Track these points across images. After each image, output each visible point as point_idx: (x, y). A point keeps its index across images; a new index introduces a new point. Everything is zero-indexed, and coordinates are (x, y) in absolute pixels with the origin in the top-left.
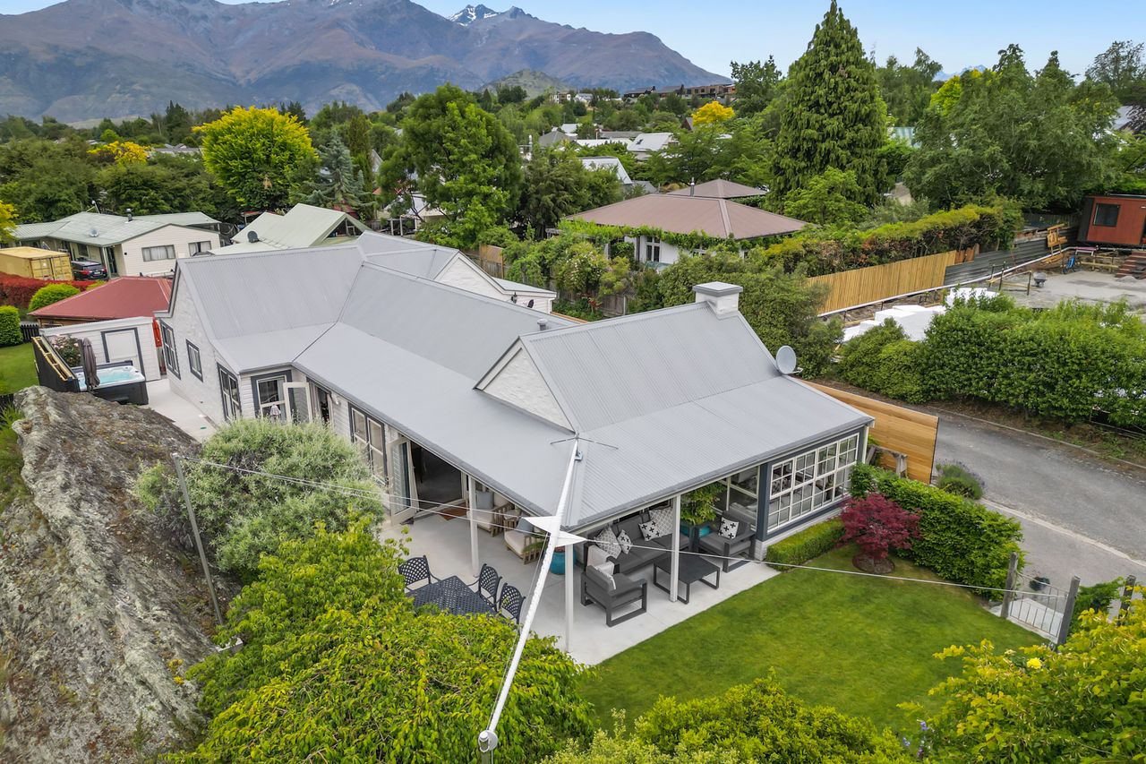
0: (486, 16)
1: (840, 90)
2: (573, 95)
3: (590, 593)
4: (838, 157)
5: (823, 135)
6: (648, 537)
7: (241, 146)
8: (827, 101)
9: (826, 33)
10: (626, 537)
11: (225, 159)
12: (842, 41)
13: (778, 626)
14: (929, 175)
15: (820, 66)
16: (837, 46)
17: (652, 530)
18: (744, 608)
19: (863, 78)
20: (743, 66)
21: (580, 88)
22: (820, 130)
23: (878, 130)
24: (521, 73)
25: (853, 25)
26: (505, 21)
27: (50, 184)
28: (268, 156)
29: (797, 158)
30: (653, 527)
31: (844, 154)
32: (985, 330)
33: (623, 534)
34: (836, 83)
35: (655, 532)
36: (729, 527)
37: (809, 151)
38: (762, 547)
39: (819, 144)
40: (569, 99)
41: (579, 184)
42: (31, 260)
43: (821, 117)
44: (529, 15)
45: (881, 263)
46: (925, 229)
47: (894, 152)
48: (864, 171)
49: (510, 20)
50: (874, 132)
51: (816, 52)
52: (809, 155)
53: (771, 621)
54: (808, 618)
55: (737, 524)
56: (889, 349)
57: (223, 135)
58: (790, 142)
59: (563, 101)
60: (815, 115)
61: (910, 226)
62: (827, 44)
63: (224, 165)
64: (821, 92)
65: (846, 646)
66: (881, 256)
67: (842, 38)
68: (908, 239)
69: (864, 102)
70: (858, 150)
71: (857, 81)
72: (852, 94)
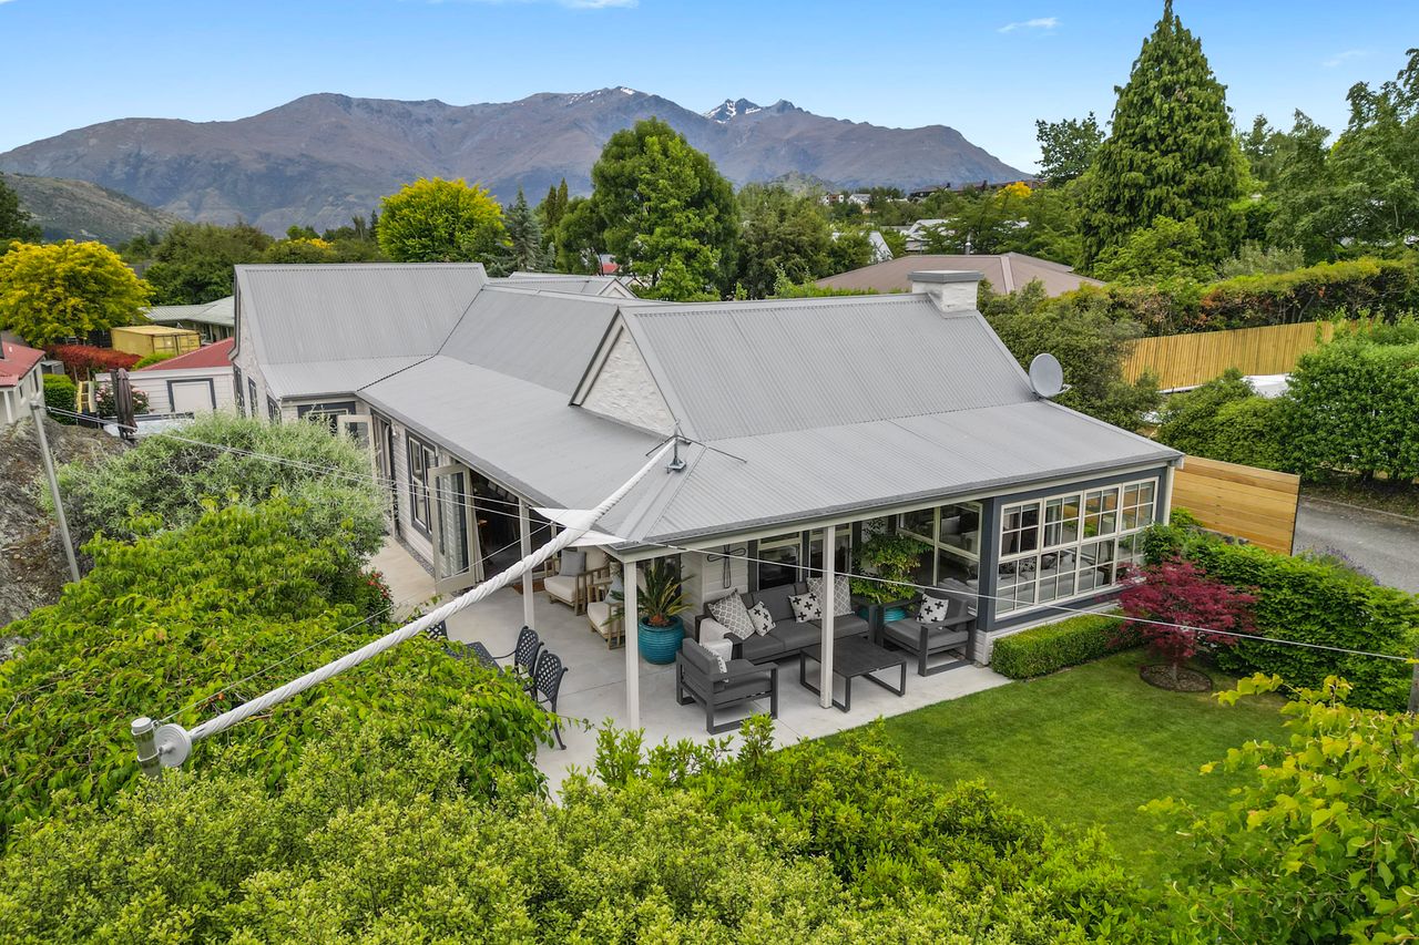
0: (748, 112)
1: (1176, 118)
2: (847, 195)
3: (689, 683)
4: (1173, 208)
5: (1153, 180)
6: (803, 616)
7: (420, 221)
8: (1159, 133)
9: (1157, 46)
10: (764, 611)
11: (402, 237)
12: (1180, 56)
13: (993, 751)
14: (1305, 222)
15: (1148, 89)
16: (1173, 62)
17: (808, 606)
18: (940, 723)
19: (1209, 102)
20: (1053, 125)
21: (856, 188)
22: (1146, 172)
23: (1232, 173)
24: (787, 177)
25: (1194, 36)
26: (771, 117)
27: (201, 265)
28: (451, 235)
29: (1116, 212)
30: (811, 601)
31: (1182, 204)
32: (1382, 370)
33: (759, 607)
34: (1172, 110)
35: (814, 609)
36: (934, 608)
37: (1132, 201)
38: (986, 641)
39: (1147, 192)
40: (841, 201)
41: (816, 246)
42: (153, 336)
43: (1150, 156)
44: (800, 109)
45: (1229, 327)
46: (1297, 282)
47: (1258, 211)
48: (1211, 227)
49: (777, 115)
50: (1226, 175)
51: (1143, 72)
52: (1132, 207)
53: (983, 743)
54: (1049, 743)
55: (945, 603)
56: (1230, 409)
57: (400, 210)
58: (1106, 191)
59: (834, 202)
60: (1141, 154)
61: (1276, 278)
62: (1159, 60)
63: (400, 245)
64: (1150, 122)
65: (1107, 785)
66: (1230, 318)
67: (1180, 52)
68: (1271, 295)
69: (1211, 133)
70: (1202, 199)
71: (1202, 106)
72: (1194, 124)
